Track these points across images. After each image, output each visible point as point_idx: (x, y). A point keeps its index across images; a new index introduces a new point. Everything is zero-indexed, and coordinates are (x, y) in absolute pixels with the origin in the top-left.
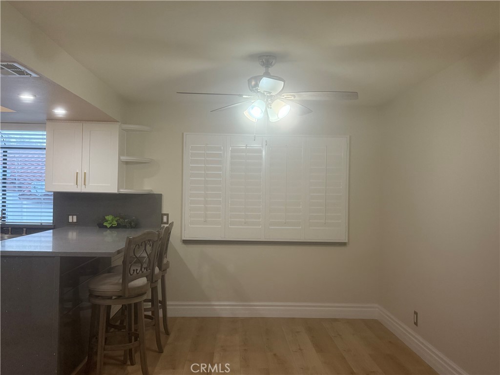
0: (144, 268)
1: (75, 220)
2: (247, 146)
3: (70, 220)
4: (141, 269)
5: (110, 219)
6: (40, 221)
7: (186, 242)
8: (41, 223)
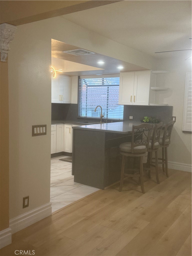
1: (132, 118)
3: (130, 118)
4: (142, 141)
5: (146, 118)
6: (119, 118)
7: (184, 132)
8: (119, 119)
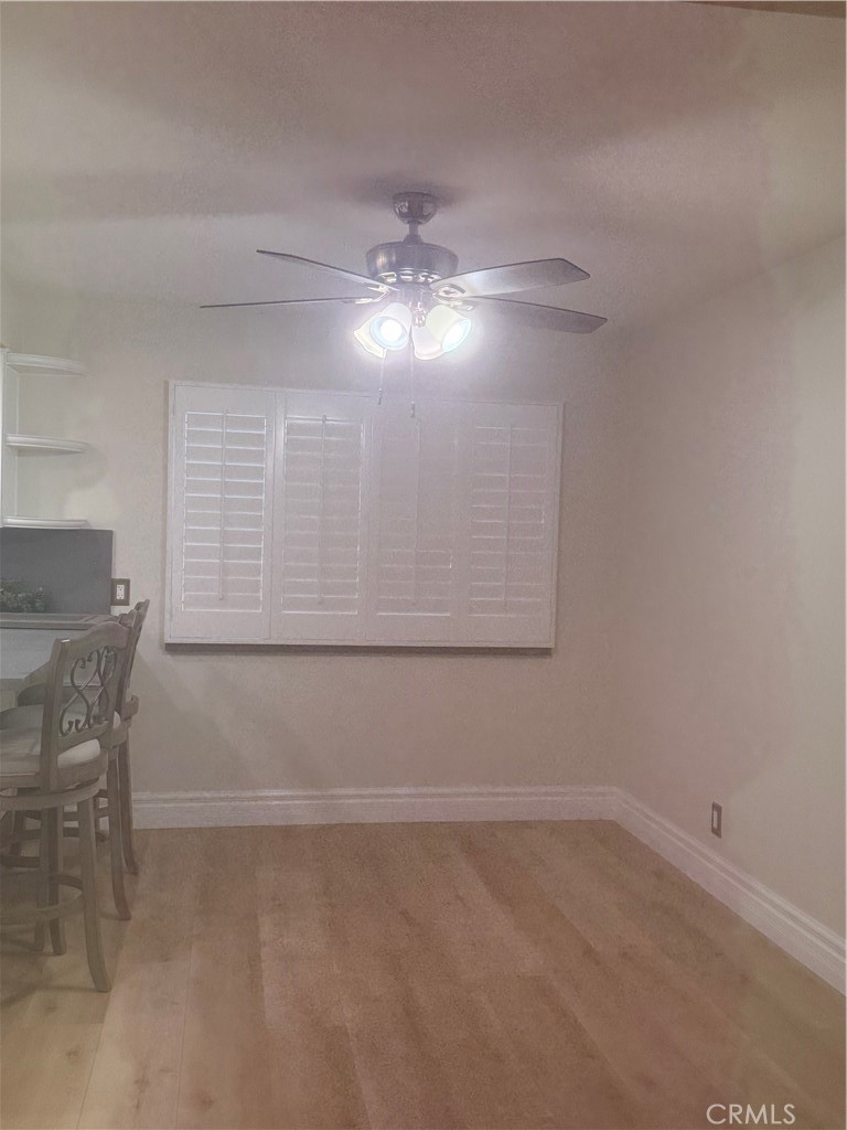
0: (94, 717)
2: (325, 420)
4: (87, 721)
7: (173, 649)
